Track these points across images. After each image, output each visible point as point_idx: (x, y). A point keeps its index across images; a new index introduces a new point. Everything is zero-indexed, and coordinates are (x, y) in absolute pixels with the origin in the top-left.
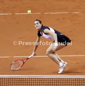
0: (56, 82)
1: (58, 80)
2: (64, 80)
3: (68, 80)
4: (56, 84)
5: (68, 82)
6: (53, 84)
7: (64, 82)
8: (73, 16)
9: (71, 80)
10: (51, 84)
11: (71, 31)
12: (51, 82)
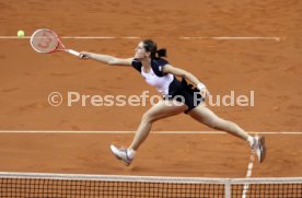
0: (83, 188)
1: (88, 184)
2: (102, 184)
3: (111, 184)
4: (83, 192)
5: (111, 189)
6: (78, 192)
7: (101, 188)
8: (124, 45)
9: (116, 184)
10: (73, 192)
11: (119, 79)
12: (74, 187)
